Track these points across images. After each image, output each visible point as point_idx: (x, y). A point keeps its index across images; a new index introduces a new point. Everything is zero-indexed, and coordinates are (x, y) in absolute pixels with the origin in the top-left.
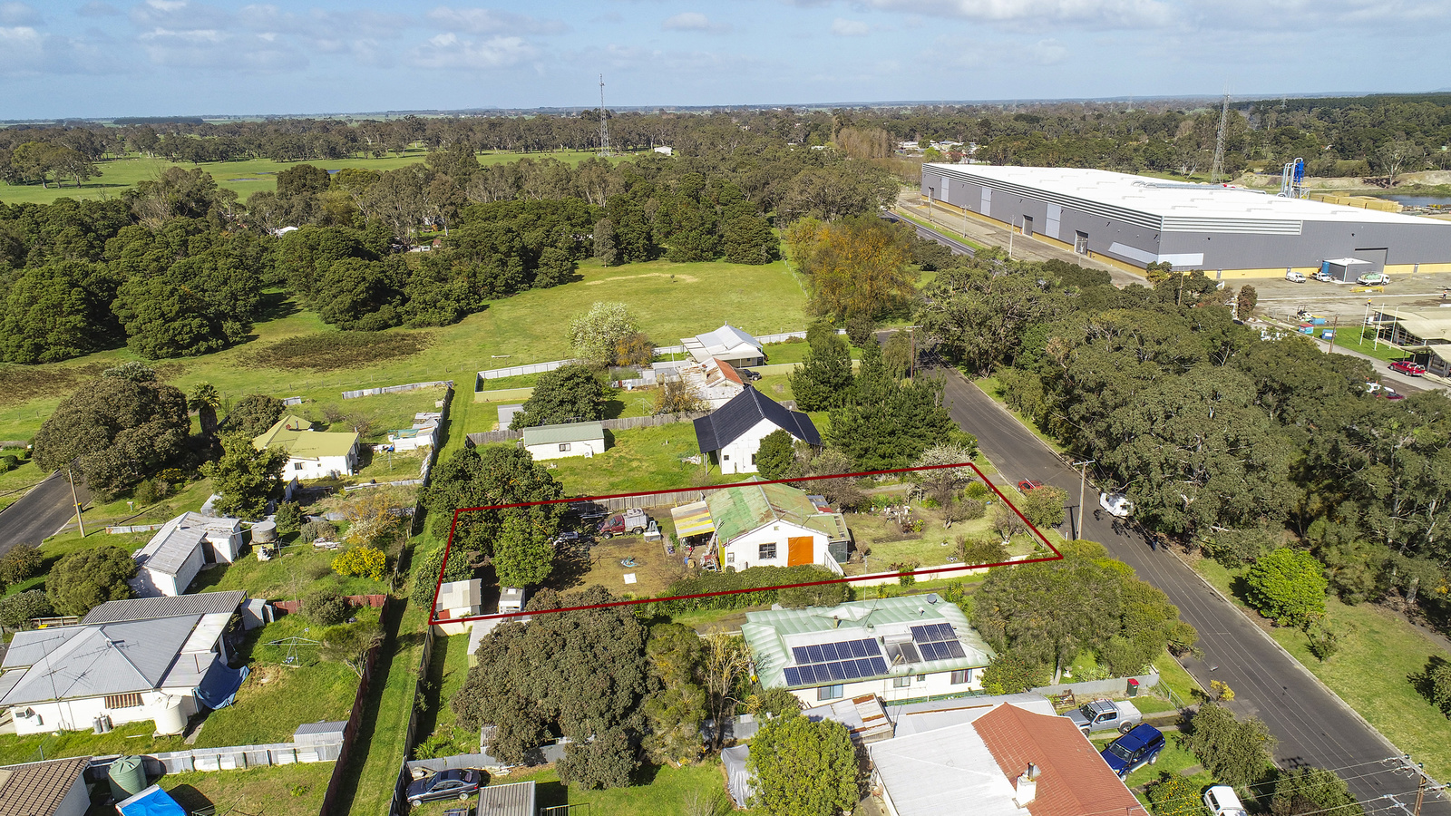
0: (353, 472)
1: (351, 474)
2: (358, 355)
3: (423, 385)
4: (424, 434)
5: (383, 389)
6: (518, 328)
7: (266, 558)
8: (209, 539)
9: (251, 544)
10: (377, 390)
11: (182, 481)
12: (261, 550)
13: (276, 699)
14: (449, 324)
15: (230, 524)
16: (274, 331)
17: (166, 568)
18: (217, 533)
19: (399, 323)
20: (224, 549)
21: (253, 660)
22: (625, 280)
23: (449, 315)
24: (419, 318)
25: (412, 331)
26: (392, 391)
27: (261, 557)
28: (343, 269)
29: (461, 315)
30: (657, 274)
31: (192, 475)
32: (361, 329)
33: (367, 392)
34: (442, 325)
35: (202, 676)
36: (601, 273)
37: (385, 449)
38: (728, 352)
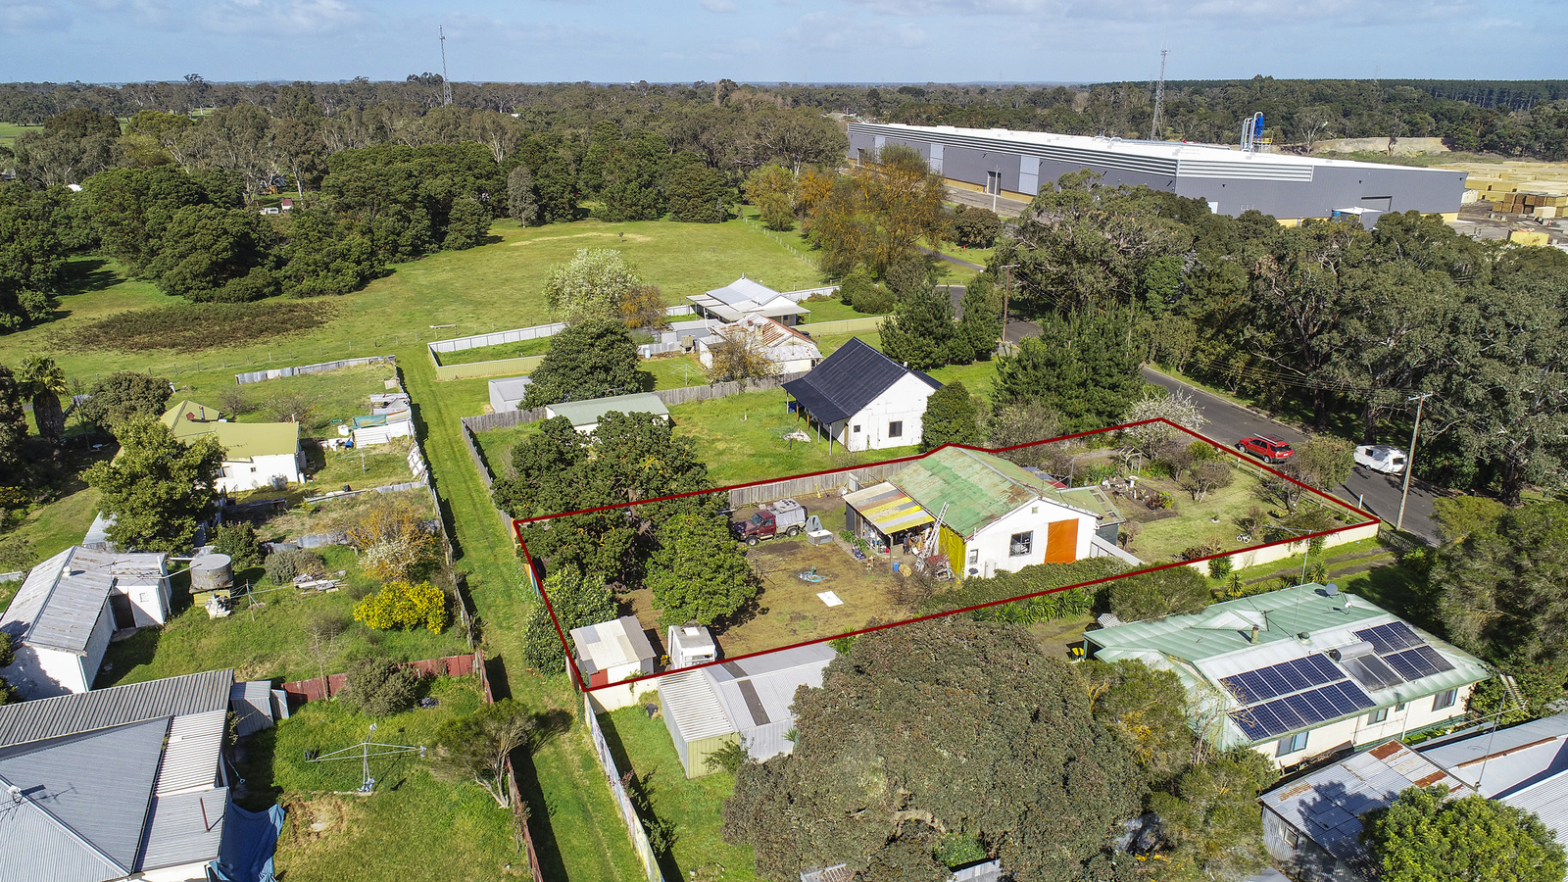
0: (306, 479)
1: (302, 481)
2: (234, 330)
3: (353, 362)
4: (398, 421)
5: (296, 369)
6: (446, 294)
7: (223, 613)
8: (122, 589)
9: (191, 591)
10: (288, 370)
11: (23, 505)
12: (214, 601)
13: (358, 859)
14: (350, 291)
15: (154, 562)
16: (95, 306)
17: (65, 643)
18: (135, 577)
19: (278, 292)
20: (148, 602)
21: (280, 790)
22: (559, 240)
23: (350, 278)
24: (307, 283)
25: (300, 301)
26: (309, 371)
27: (215, 611)
28: (193, 217)
29: (362, 282)
30: (595, 234)
31: (39, 496)
32: (226, 300)
33: (272, 374)
34: (340, 293)
35: (216, 837)
36: (523, 233)
37: (341, 444)
38: (761, 308)
